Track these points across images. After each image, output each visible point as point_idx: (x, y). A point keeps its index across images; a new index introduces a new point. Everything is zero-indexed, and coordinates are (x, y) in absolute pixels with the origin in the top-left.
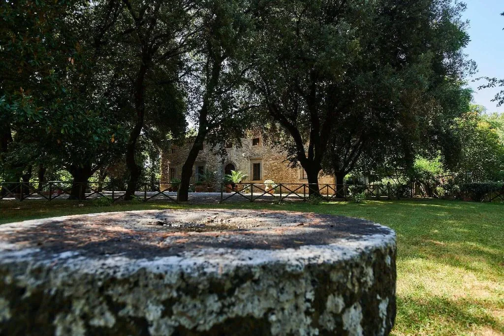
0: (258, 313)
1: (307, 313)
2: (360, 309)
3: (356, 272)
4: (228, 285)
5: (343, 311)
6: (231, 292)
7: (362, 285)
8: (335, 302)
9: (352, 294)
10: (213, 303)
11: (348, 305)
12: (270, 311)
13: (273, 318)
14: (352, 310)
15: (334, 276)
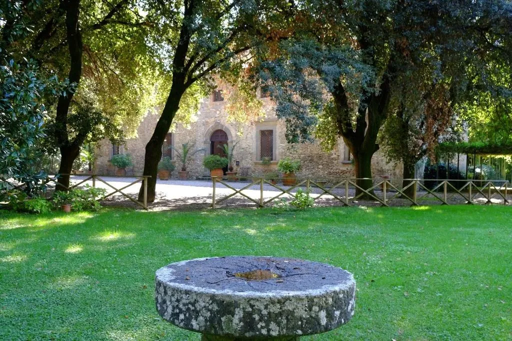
0: (291, 309)
1: (306, 311)
2: (325, 312)
3: (324, 299)
4: (283, 301)
5: (318, 312)
6: (284, 303)
7: (327, 304)
8: (316, 308)
9: (322, 307)
10: (278, 306)
11: (320, 310)
12: (295, 309)
13: (295, 311)
14: (322, 311)
15: (316, 300)
